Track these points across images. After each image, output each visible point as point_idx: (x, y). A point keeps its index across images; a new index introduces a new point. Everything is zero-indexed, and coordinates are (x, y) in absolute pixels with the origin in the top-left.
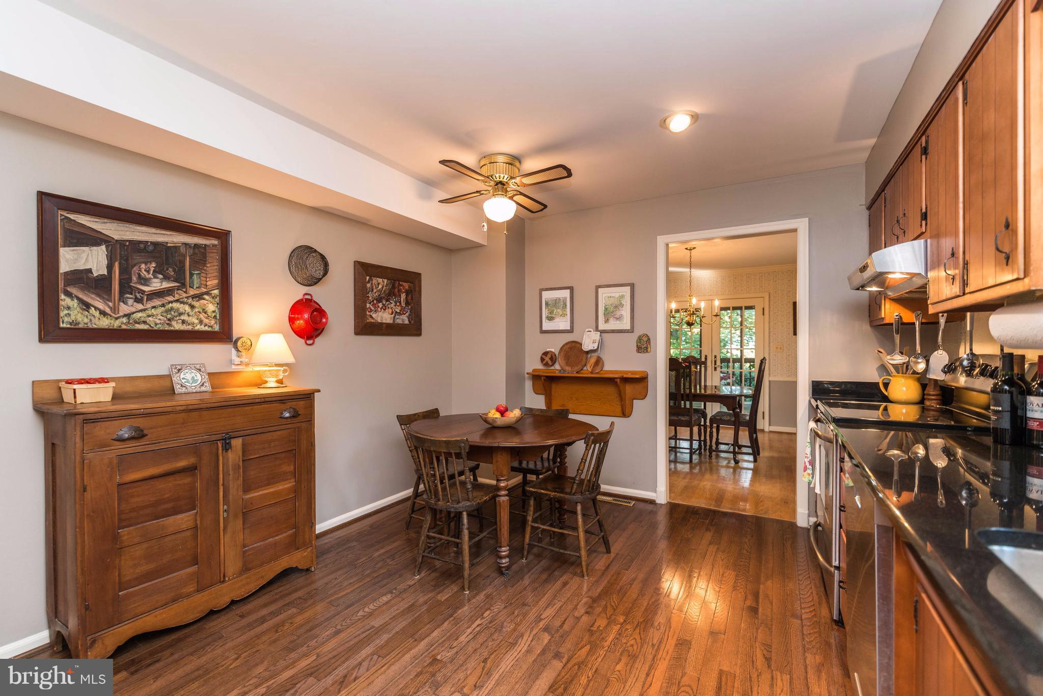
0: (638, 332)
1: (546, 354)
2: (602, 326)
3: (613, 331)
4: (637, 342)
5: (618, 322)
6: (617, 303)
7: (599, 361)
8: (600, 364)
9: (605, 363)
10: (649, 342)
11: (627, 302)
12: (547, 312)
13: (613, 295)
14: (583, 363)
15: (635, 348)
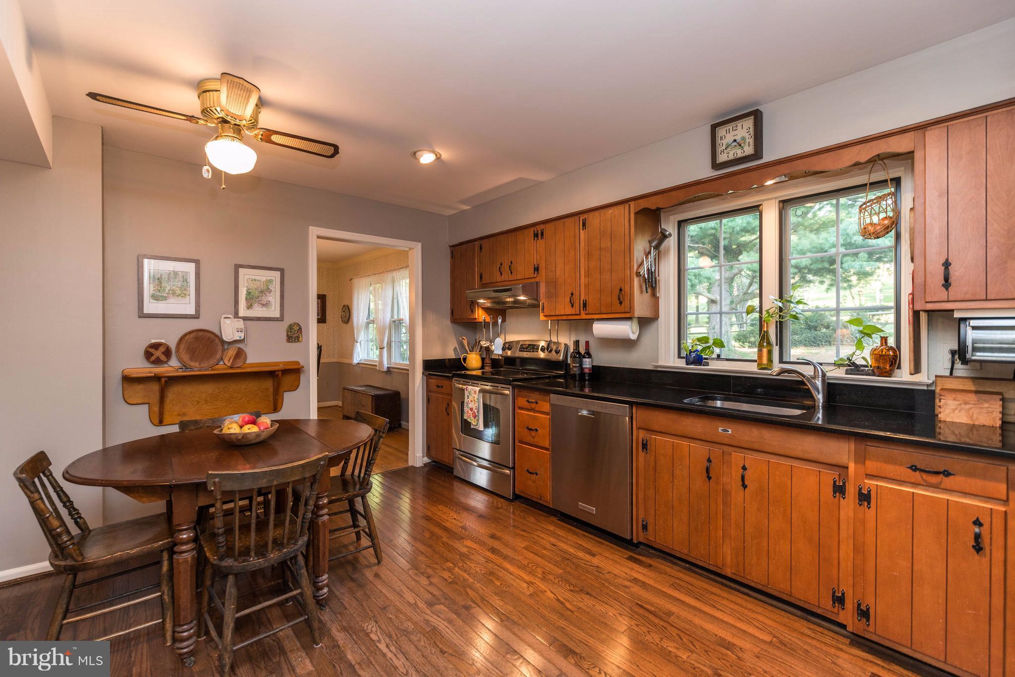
0: (288, 321)
1: (156, 346)
2: (243, 312)
3: (259, 319)
4: (287, 331)
5: (264, 309)
6: (262, 287)
7: (240, 354)
8: (243, 357)
9: (247, 355)
10: (301, 332)
11: (276, 287)
12: (152, 288)
13: (257, 278)
14: (218, 356)
15: (285, 338)
